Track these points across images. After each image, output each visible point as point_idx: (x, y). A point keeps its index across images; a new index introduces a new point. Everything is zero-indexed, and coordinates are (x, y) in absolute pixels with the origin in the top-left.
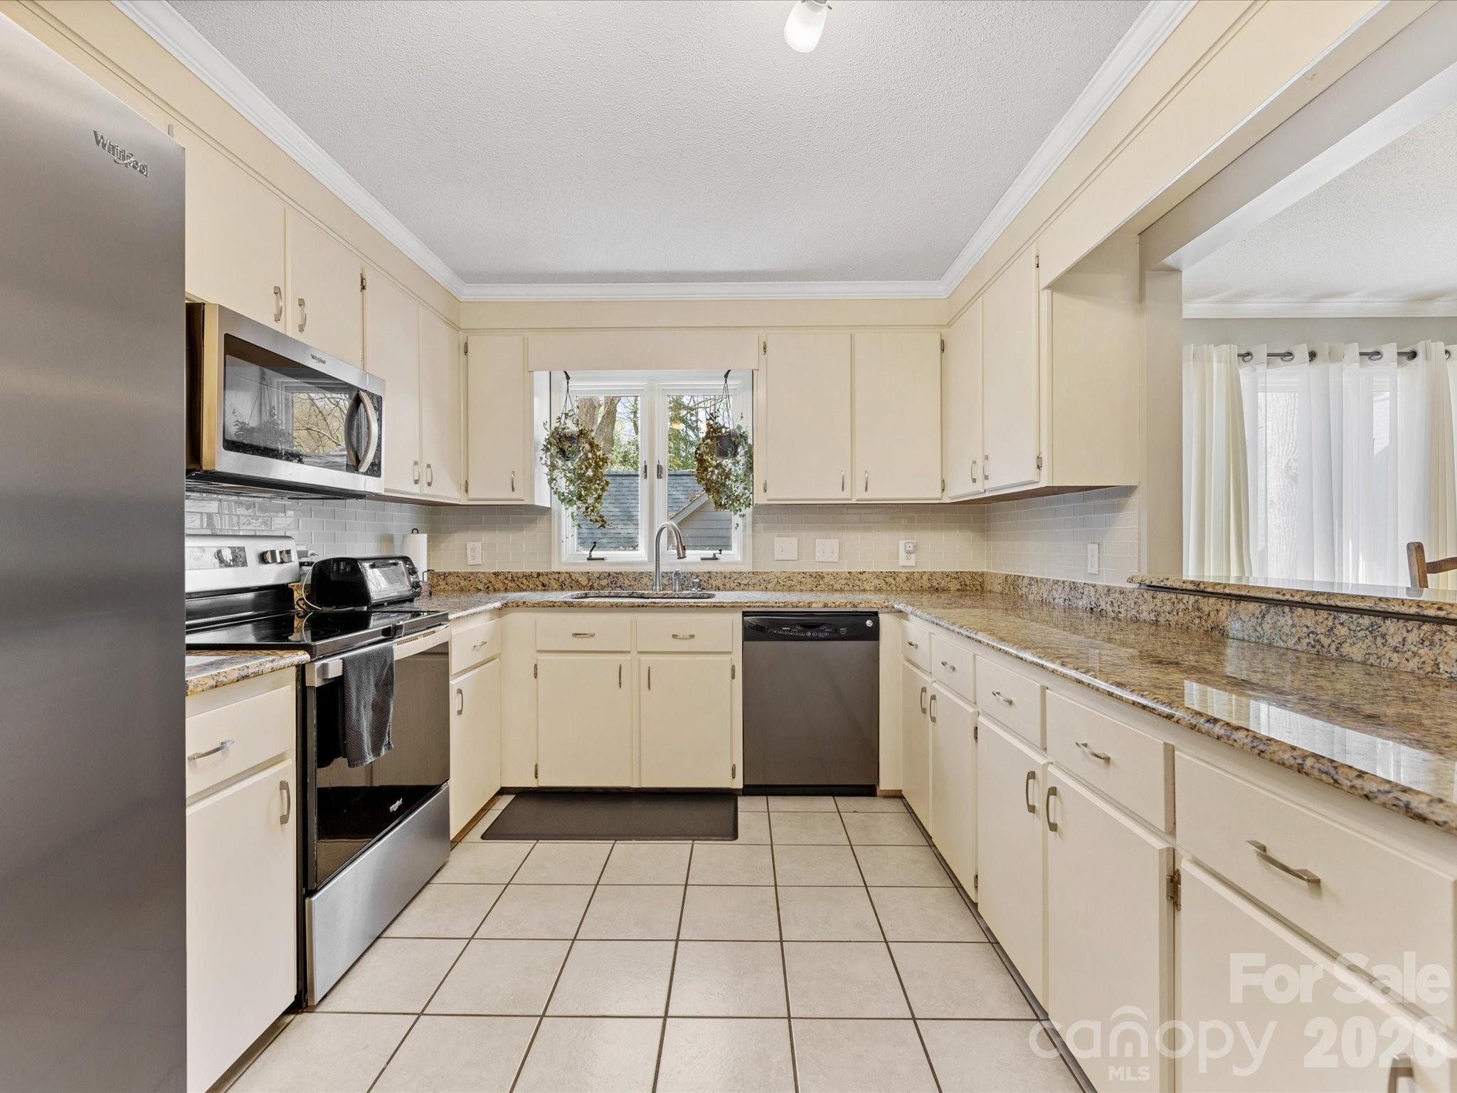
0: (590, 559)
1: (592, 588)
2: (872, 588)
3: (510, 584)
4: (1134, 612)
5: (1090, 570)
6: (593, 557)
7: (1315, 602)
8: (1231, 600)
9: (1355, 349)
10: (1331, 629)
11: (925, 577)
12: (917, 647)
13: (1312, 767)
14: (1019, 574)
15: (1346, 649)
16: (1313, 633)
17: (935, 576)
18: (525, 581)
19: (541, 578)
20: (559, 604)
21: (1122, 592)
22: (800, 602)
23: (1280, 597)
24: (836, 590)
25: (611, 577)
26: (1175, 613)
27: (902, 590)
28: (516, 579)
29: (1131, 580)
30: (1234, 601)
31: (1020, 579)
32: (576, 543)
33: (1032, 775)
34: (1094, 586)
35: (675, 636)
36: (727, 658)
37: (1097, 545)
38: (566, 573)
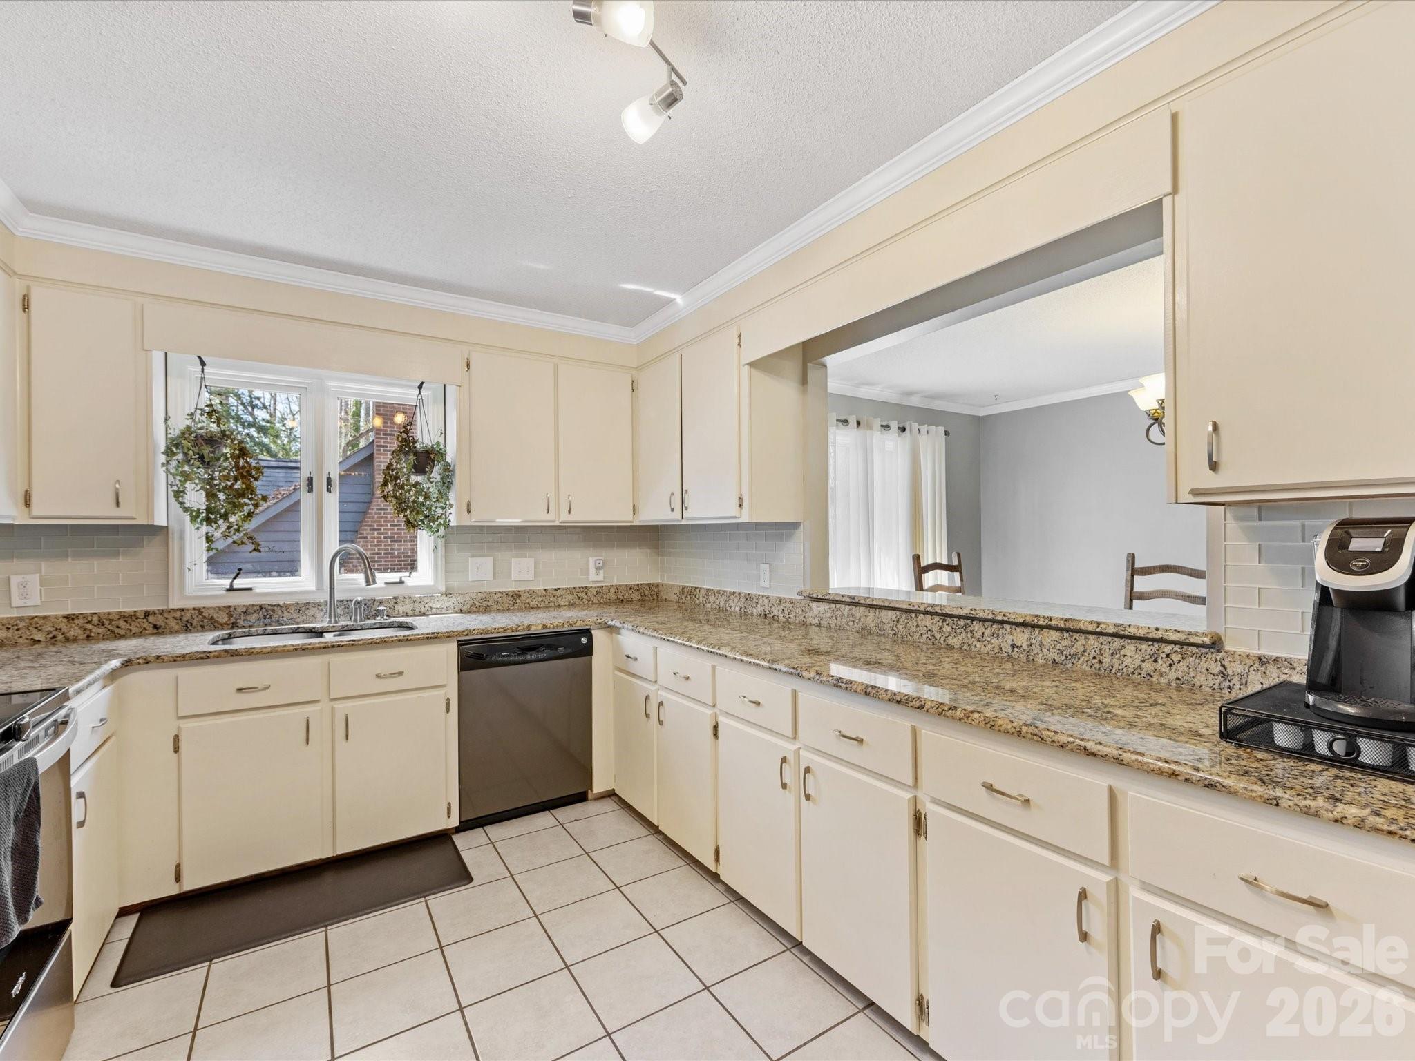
0: (231, 589)
1: (234, 625)
2: (567, 604)
3: (95, 629)
4: (802, 618)
5: (763, 584)
6: (235, 587)
7: (933, 611)
8: (876, 609)
9: (878, 422)
10: (941, 628)
11: (612, 590)
12: (636, 659)
13: (1027, 733)
14: (697, 586)
15: (950, 640)
16: (930, 630)
17: (620, 589)
18: (122, 624)
19: (151, 619)
20: (216, 654)
21: (791, 602)
22: (519, 626)
23: (911, 608)
24: (532, 608)
25: (264, 610)
26: (834, 618)
27: (593, 604)
28: (107, 622)
29: (800, 593)
30: (877, 610)
31: (698, 590)
32: (204, 571)
33: (784, 760)
34: (767, 597)
35: (378, 676)
36: (442, 692)
37: (768, 565)
38: (194, 609)
